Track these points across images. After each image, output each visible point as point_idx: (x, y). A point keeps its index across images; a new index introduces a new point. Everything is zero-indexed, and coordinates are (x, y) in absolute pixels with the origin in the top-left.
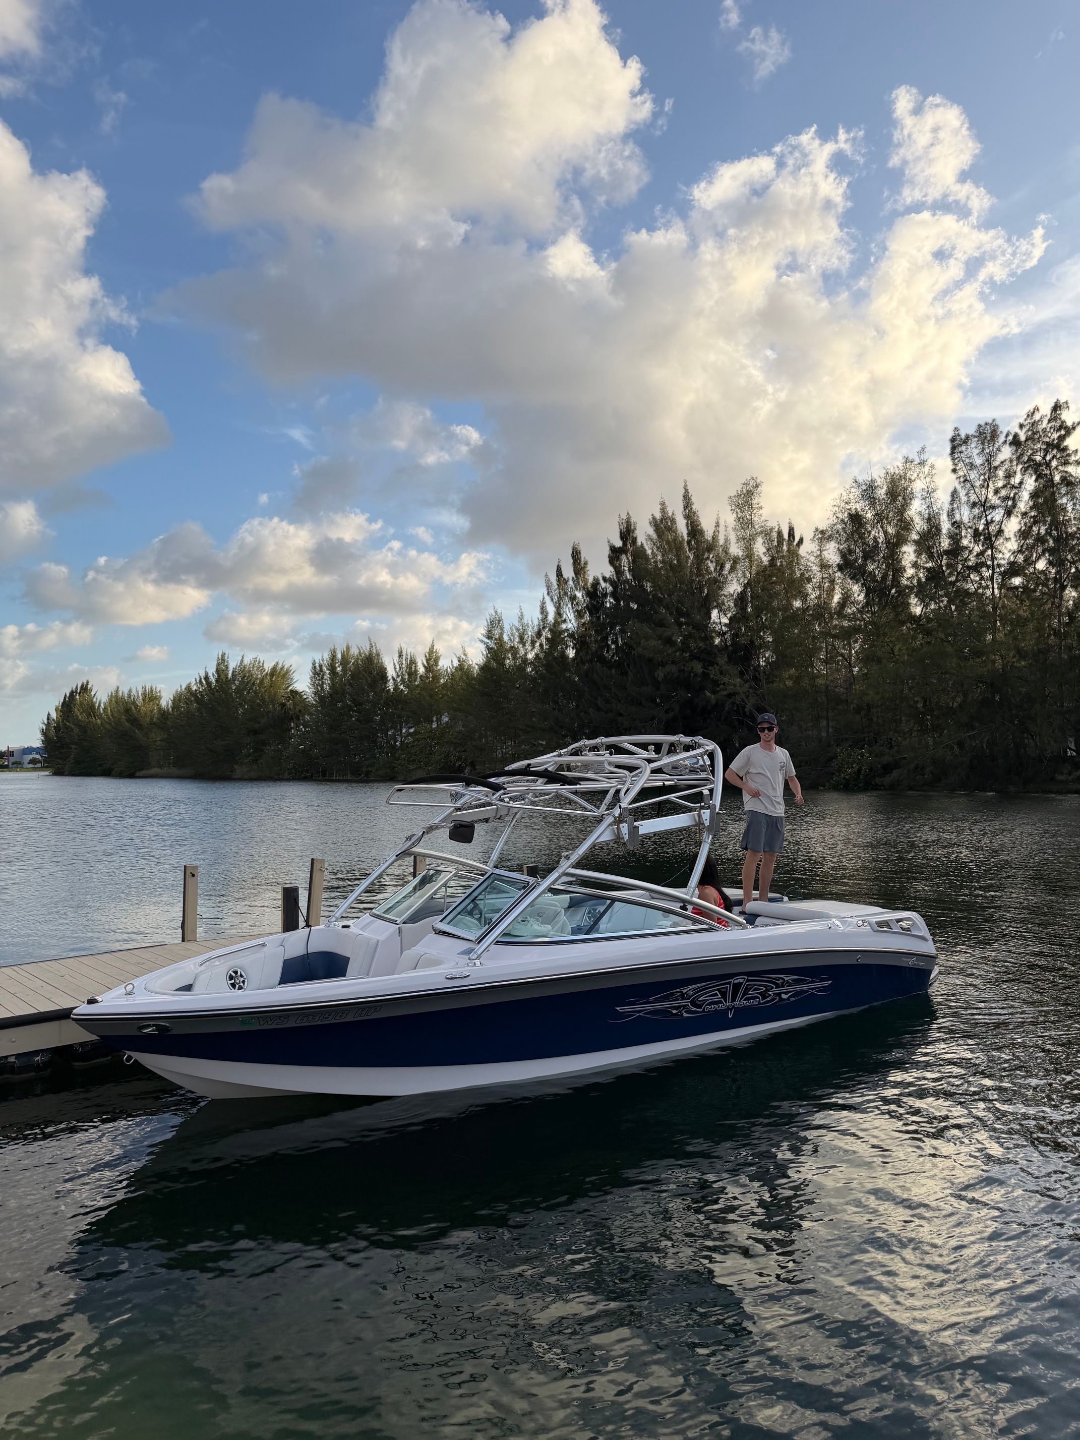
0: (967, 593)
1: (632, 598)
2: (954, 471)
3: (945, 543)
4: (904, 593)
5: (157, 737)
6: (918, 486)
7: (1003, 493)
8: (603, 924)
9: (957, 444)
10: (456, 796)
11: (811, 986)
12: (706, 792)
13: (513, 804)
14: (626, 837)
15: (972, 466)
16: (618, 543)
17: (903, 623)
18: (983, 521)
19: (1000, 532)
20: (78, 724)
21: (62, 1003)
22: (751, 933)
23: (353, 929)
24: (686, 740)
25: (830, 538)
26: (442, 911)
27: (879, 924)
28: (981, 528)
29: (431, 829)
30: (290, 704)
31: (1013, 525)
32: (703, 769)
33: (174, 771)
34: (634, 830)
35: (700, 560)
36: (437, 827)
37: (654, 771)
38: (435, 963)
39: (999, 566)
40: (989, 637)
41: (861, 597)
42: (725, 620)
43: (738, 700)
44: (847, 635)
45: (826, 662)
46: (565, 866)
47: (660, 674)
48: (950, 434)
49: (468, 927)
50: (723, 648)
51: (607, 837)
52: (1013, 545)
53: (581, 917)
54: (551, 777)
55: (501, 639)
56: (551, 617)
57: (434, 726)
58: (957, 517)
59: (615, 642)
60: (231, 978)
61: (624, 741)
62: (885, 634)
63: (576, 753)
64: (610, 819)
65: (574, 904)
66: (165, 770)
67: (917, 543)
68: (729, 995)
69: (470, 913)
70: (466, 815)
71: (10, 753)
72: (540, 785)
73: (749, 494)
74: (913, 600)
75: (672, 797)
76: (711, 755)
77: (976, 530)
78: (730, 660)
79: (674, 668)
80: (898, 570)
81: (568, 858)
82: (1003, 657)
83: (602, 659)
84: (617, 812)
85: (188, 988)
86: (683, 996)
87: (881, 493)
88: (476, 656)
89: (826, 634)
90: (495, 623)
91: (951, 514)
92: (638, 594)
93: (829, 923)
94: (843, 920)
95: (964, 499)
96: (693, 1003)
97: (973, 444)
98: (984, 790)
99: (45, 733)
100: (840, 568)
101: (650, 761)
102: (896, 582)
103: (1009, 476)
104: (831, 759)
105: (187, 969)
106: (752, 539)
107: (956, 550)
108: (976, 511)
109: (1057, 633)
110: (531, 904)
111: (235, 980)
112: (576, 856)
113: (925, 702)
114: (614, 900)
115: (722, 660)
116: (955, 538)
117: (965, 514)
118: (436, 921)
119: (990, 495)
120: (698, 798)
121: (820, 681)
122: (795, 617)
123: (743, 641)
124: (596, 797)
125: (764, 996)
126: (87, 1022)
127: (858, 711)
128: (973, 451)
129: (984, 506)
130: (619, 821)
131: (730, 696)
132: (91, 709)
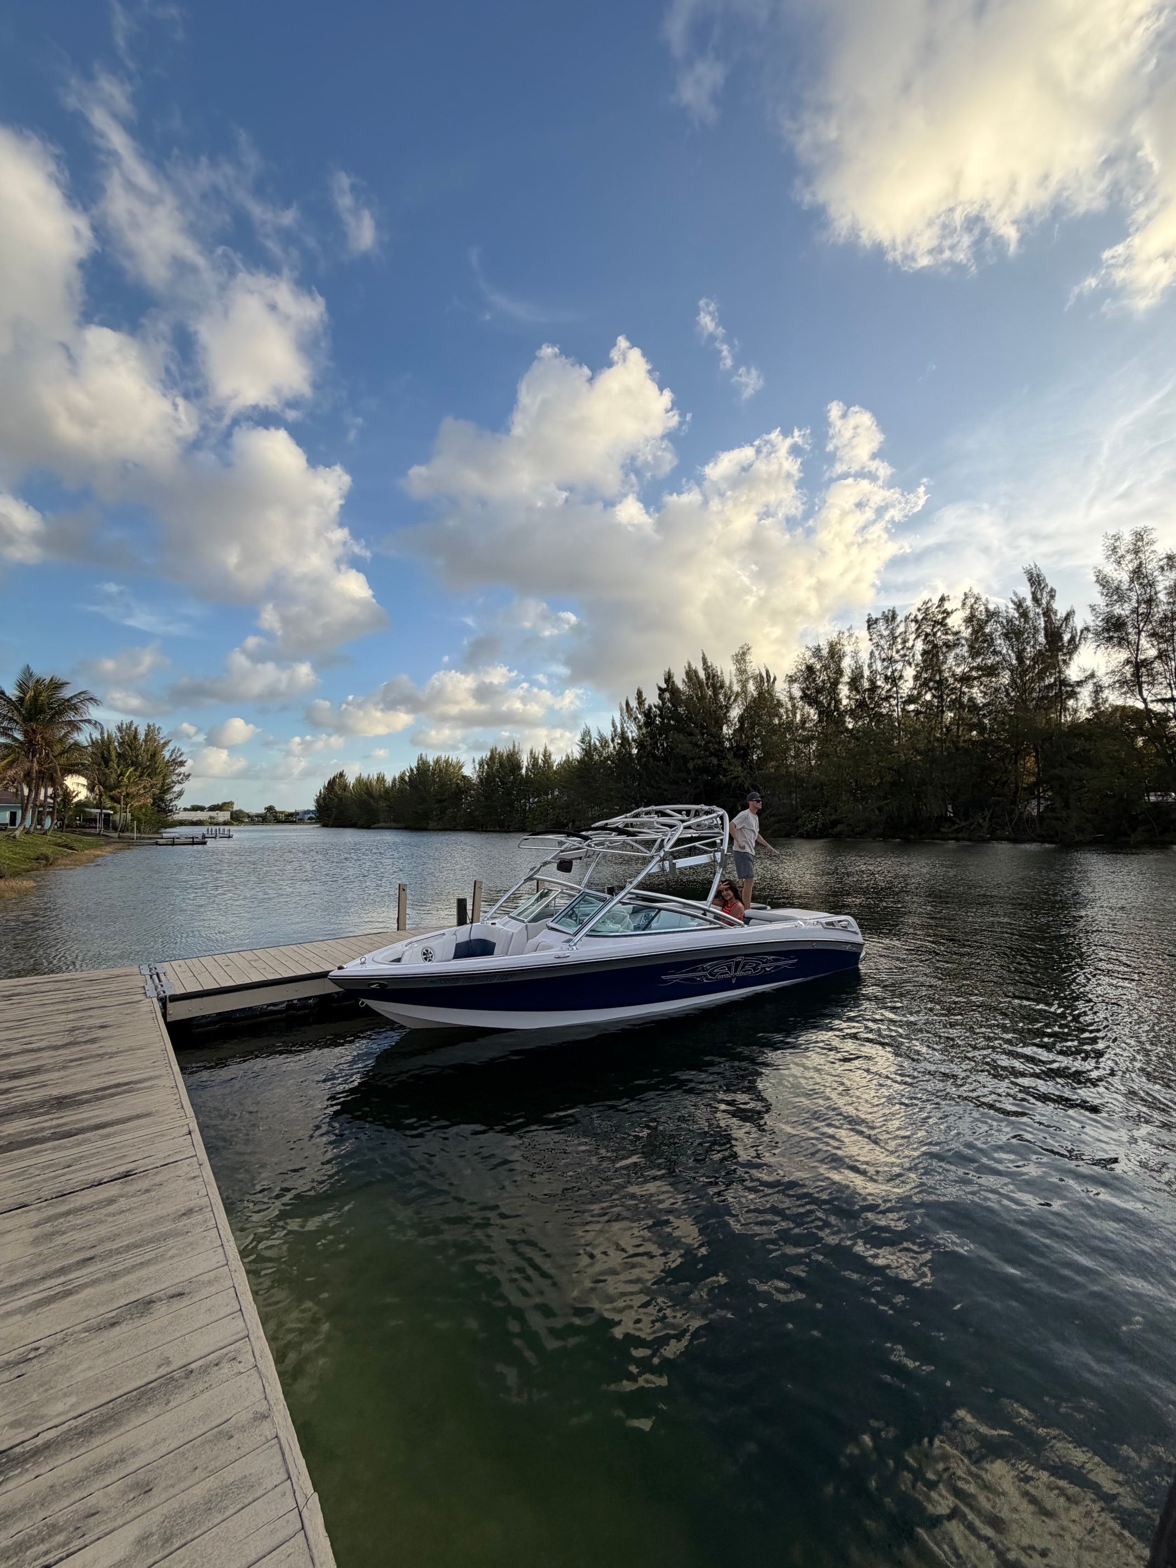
0: (881, 714)
1: (672, 718)
2: (871, 640)
3: (866, 685)
4: (842, 715)
5: (383, 804)
6: (848, 649)
7: (902, 652)
8: (654, 924)
9: (871, 623)
10: (561, 843)
11: (785, 963)
12: (718, 841)
13: (598, 849)
14: (668, 870)
15: (882, 636)
16: (664, 686)
17: (842, 733)
18: (890, 670)
19: (901, 677)
20: (336, 795)
21: (325, 967)
22: (747, 930)
23: (497, 925)
24: (706, 808)
25: (795, 681)
26: (552, 915)
27: (828, 924)
28: (889, 674)
29: (545, 864)
30: (462, 784)
31: (910, 672)
32: (716, 826)
33: (393, 824)
34: (673, 866)
35: (716, 694)
36: (549, 863)
37: (686, 828)
38: (549, 947)
39: (902, 697)
40: (896, 742)
41: (816, 717)
42: (731, 732)
43: (740, 780)
44: (807, 741)
45: (794, 757)
46: (629, 888)
47: (691, 765)
48: (866, 618)
49: (569, 926)
50: (731, 748)
51: (656, 870)
52: (910, 684)
53: (640, 919)
54: (620, 831)
55: (589, 743)
56: (619, 730)
57: (550, 797)
58: (874, 668)
59: (662, 745)
60: (424, 954)
61: (667, 808)
62: (831, 740)
63: (636, 816)
64: (658, 858)
65: (635, 911)
66: (388, 825)
67: (849, 683)
68: (733, 969)
69: (570, 917)
70: (567, 855)
71: (297, 814)
72: (614, 837)
73: (744, 654)
74: (848, 719)
75: (697, 844)
76: (722, 818)
77: (886, 676)
78: (735, 755)
79: (700, 762)
80: (838, 702)
81: (631, 883)
82: (905, 755)
83: (654, 755)
84: (662, 854)
85: (398, 960)
86: (703, 970)
87: (825, 652)
88: (577, 753)
89: (794, 740)
90: (587, 733)
91: (870, 666)
92: (675, 715)
93: (796, 923)
94: (805, 921)
95: (877, 656)
96: (710, 974)
97: (881, 623)
98: (894, 838)
99: (317, 801)
100: (801, 698)
101: (683, 821)
102: (837, 708)
103: (905, 641)
104: (797, 819)
105: (398, 948)
106: (747, 680)
107: (874, 688)
108: (885, 664)
109: (938, 740)
110: (608, 911)
111: (427, 956)
112: (635, 882)
113: (856, 781)
114: (660, 909)
115: (730, 756)
116: (872, 682)
117: (879, 666)
118: (549, 922)
119: (894, 654)
120: (713, 844)
121: (791, 769)
122: (773, 730)
123: (743, 744)
124: (649, 844)
125: (755, 968)
126: (337, 981)
127: (814, 788)
128: (881, 626)
129: (891, 660)
130: (663, 860)
131: (735, 778)
132: (345, 787)
